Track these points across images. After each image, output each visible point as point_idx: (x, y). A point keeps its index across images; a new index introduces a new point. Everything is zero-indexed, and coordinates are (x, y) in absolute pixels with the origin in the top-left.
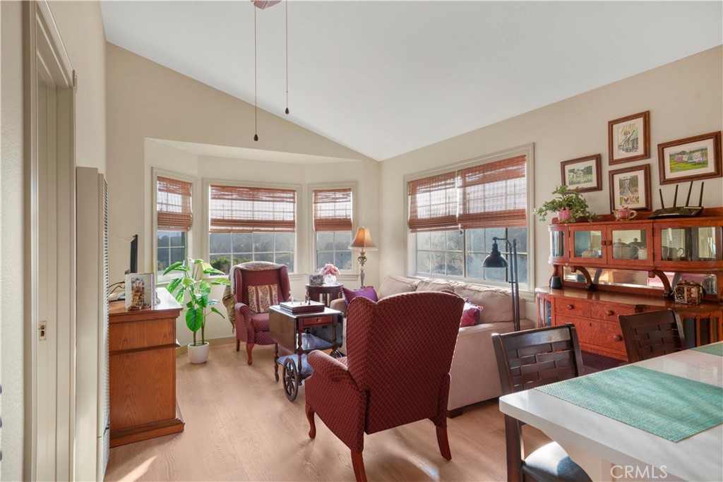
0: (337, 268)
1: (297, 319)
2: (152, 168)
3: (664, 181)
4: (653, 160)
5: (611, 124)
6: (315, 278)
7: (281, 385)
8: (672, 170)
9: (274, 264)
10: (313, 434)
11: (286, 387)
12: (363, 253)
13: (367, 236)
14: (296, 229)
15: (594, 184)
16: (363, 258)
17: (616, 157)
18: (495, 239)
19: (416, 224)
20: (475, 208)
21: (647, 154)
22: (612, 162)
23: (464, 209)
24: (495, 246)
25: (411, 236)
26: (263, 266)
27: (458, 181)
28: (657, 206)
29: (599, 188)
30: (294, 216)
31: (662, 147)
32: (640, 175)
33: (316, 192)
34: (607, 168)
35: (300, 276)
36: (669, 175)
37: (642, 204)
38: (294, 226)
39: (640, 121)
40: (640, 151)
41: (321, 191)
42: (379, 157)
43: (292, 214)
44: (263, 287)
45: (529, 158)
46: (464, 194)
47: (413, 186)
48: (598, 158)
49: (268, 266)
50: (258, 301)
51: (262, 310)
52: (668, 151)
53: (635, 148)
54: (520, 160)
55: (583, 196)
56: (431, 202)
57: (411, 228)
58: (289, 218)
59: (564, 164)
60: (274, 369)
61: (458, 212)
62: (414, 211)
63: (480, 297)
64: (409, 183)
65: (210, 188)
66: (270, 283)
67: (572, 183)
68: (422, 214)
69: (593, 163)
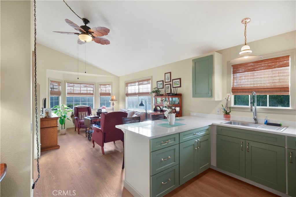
0: (106, 107)
1: (91, 120)
2: (49, 78)
3: (173, 87)
4: (171, 83)
5: (165, 74)
6: (99, 110)
7: (87, 138)
8: (174, 85)
9: (87, 106)
10: (94, 147)
11: (88, 137)
12: (113, 103)
13: (114, 98)
14: (94, 96)
15: (162, 87)
16: (113, 104)
17: (166, 81)
18: (142, 99)
19: (128, 95)
20: (141, 91)
21: (170, 81)
22: (165, 82)
23: (139, 91)
24: (142, 101)
25: (127, 98)
26: (83, 106)
27: (137, 84)
28: (172, 93)
29: (163, 88)
30: (93, 92)
31: (173, 80)
32: (169, 85)
33: (100, 85)
34: (165, 84)
35: (95, 109)
36: (174, 86)
37: (170, 92)
38: (93, 95)
39: (169, 74)
40: (169, 81)
41: (102, 85)
42: (118, 75)
43: (93, 91)
44: (83, 112)
45: (151, 79)
46: (139, 87)
47: (127, 84)
48: (163, 81)
49: (85, 106)
50: (81, 116)
51: (83, 119)
52: (174, 81)
53: (169, 80)
54: (149, 80)
55: (160, 90)
56: (132, 89)
57: (126, 96)
58: (92, 92)
59: (157, 82)
60: (85, 135)
61: (137, 92)
62: (127, 91)
63: (139, 114)
64: (126, 83)
65: (67, 83)
66: (85, 111)
67: (159, 86)
68: (129, 92)
69: (162, 82)
